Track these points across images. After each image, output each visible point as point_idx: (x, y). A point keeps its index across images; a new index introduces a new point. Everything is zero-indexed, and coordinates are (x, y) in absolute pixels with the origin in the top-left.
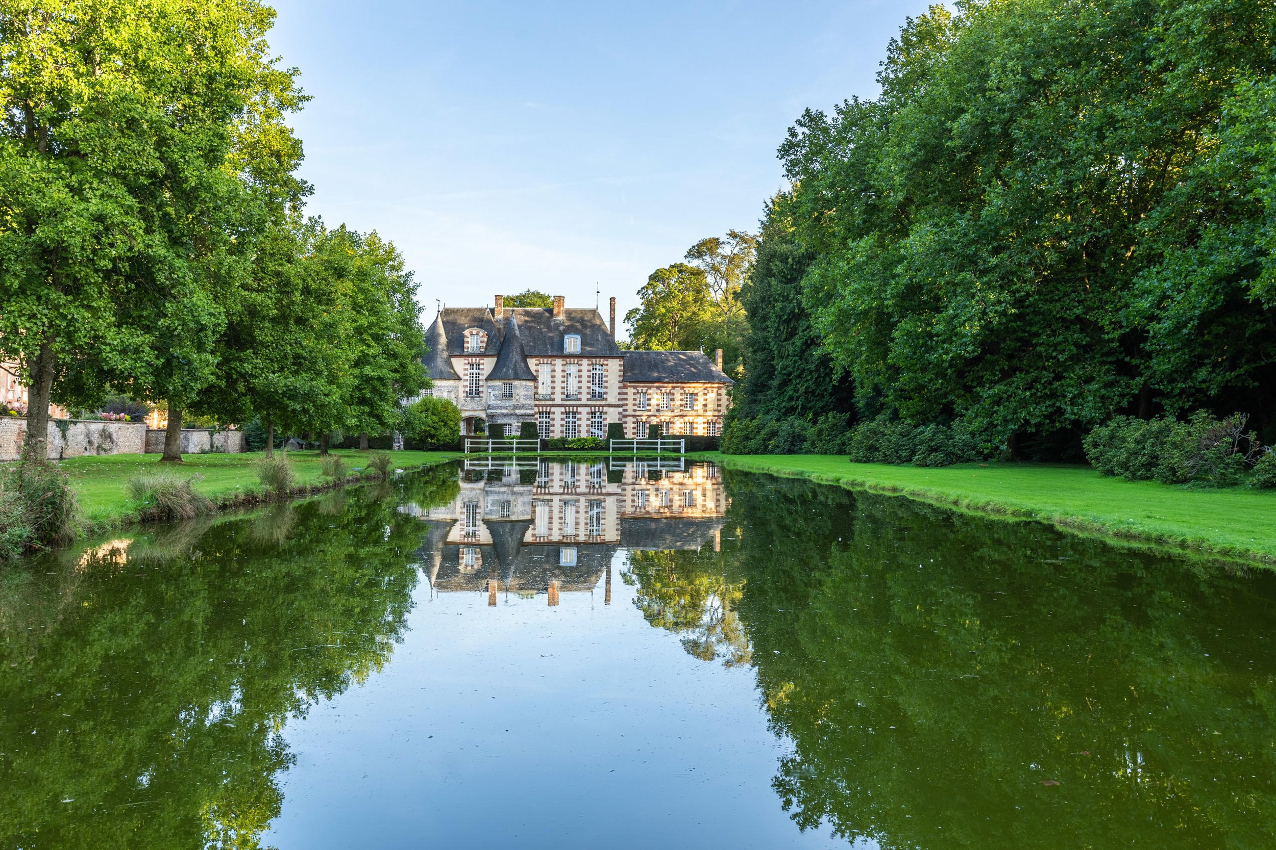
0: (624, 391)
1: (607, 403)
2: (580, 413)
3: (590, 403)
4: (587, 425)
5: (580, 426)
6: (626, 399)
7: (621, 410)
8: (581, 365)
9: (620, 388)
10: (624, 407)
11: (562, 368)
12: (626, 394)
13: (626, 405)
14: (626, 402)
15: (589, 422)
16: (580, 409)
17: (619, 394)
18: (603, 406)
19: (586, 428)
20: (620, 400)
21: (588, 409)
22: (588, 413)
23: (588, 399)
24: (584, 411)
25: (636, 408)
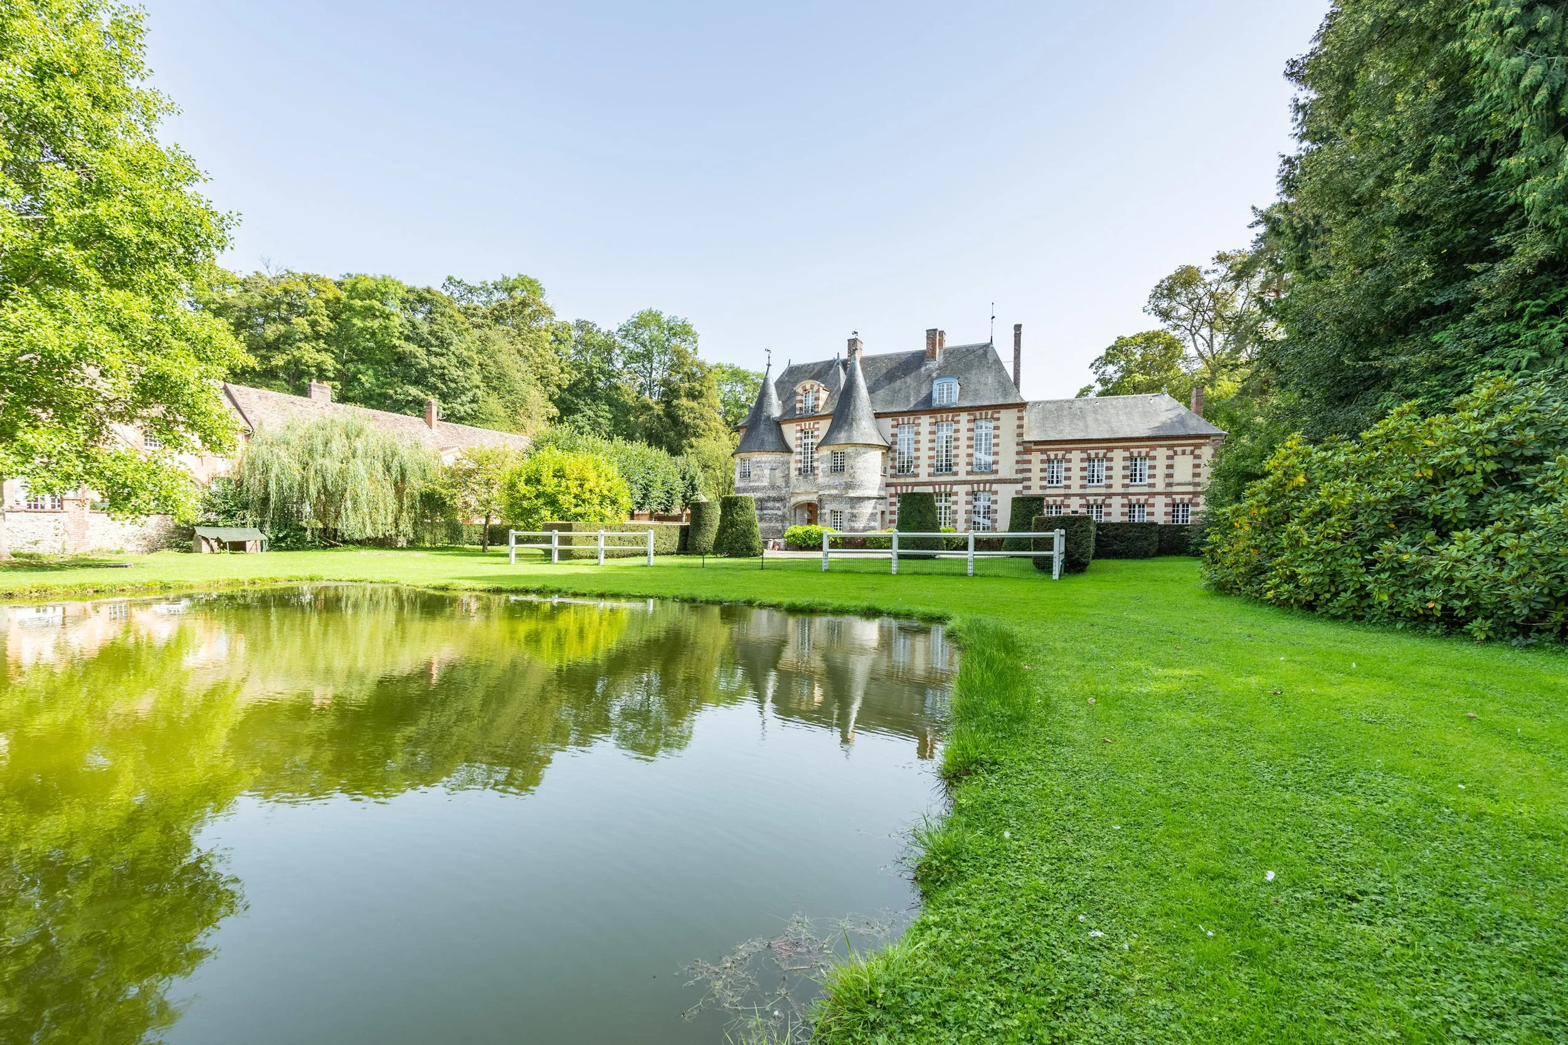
0: (1026, 457)
1: (998, 477)
2: (956, 494)
3: (970, 478)
4: (966, 512)
5: (955, 512)
6: (1029, 470)
7: (1019, 487)
8: (958, 422)
9: (1018, 453)
10: (1026, 483)
11: (929, 428)
12: (1029, 462)
13: (1029, 479)
14: (1027, 475)
15: (970, 507)
16: (955, 488)
17: (1018, 462)
18: (992, 482)
19: (965, 517)
20: (1017, 472)
21: (968, 488)
22: (967, 494)
23: (968, 473)
24: (961, 490)
25: (1045, 483)
